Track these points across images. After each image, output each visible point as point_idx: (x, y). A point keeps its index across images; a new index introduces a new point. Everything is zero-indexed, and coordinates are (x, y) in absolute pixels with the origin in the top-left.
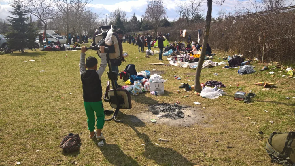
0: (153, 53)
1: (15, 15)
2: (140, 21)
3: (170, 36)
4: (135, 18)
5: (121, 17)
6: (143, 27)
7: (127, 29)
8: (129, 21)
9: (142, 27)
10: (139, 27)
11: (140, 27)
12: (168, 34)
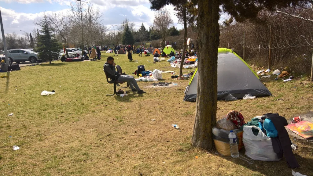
0: (160, 60)
1: (43, 33)
2: (149, 31)
3: (177, 44)
4: (143, 28)
5: (129, 28)
6: (152, 36)
7: (135, 39)
8: (138, 31)
9: (150, 37)
10: (147, 36)
11: (149, 37)
12: (175, 42)
